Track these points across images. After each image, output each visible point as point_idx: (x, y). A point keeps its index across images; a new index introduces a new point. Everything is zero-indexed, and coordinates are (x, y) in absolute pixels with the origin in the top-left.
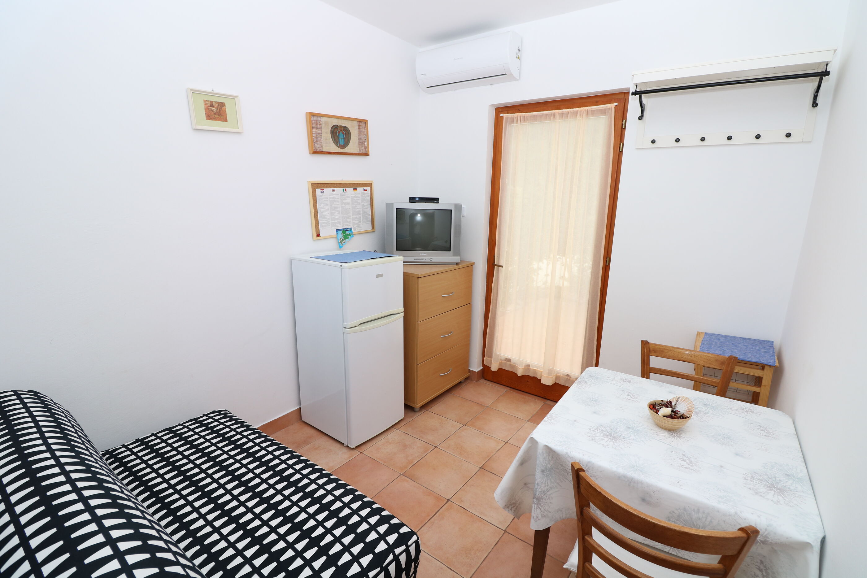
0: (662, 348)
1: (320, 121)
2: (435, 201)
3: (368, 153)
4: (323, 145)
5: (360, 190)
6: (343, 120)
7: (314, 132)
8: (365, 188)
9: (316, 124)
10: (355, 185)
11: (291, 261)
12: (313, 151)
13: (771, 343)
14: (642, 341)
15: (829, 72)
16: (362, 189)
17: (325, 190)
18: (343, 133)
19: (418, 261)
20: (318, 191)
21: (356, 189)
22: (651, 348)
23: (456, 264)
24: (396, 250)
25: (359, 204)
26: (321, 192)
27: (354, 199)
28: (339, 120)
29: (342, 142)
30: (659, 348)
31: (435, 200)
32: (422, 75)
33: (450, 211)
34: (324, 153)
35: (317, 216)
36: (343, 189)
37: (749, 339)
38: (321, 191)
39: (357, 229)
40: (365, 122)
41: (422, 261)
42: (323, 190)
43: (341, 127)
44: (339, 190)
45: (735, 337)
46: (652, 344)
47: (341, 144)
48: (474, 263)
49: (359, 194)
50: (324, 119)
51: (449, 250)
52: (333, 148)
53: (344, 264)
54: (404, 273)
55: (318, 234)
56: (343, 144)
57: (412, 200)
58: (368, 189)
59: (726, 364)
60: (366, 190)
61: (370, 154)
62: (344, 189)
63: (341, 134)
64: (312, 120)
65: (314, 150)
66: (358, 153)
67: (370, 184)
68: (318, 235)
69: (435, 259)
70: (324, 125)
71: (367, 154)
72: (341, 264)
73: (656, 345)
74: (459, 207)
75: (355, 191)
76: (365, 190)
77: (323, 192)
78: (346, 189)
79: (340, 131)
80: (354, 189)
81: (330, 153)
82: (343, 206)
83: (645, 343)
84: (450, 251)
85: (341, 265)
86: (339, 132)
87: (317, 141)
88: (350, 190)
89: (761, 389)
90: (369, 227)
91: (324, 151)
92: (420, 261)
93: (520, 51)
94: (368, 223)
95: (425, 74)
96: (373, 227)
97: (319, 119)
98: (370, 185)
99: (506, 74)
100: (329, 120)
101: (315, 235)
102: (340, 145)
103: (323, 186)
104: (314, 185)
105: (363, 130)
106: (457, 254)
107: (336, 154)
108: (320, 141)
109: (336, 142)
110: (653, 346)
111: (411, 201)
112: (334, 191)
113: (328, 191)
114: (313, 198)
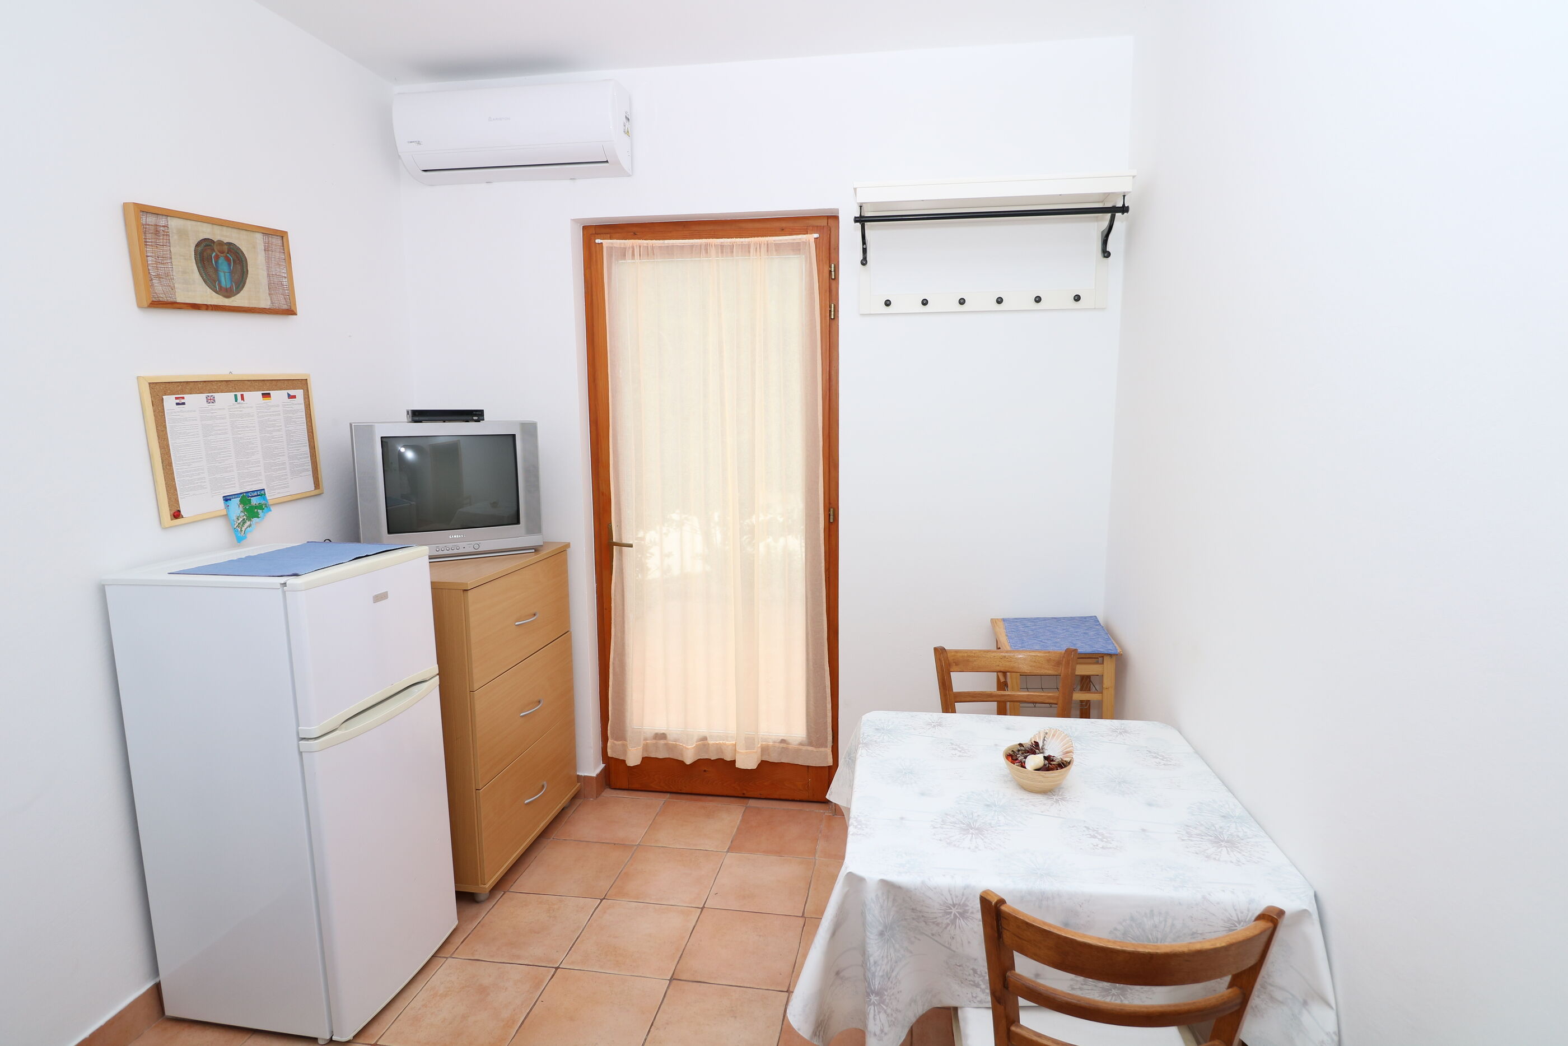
0: (966, 654)
1: (164, 226)
2: (475, 418)
3: (293, 308)
4: (176, 285)
5: (279, 396)
6: (225, 228)
7: (149, 254)
8: (292, 392)
9: (156, 234)
10: (266, 386)
11: (102, 590)
12: (150, 302)
13: (1095, 619)
14: (936, 649)
15: (1128, 207)
16: (284, 393)
17: (188, 398)
18: (227, 259)
19: (446, 552)
20: (169, 401)
21: (269, 394)
22: (951, 659)
23: (534, 551)
24: (389, 533)
25: (279, 430)
26: (178, 404)
27: (266, 418)
28: (215, 227)
29: (225, 280)
30: (962, 656)
31: (475, 415)
32: (411, 142)
33: (511, 438)
34: (178, 306)
35: (170, 464)
36: (236, 395)
37: (1064, 618)
38: (178, 401)
39: (277, 491)
40: (282, 235)
41: (456, 551)
42: (183, 398)
43: (221, 243)
44: (224, 399)
45: (1045, 619)
46: (951, 651)
47: (223, 284)
48: (568, 545)
49: (278, 406)
50: (174, 223)
51: (516, 522)
52: (204, 294)
53: (291, 581)
54: (432, 583)
55: (175, 510)
56: (228, 286)
57: (418, 416)
58: (299, 393)
59: (1064, 663)
60: (294, 397)
61: (299, 311)
62: (239, 394)
63: (222, 260)
64: (144, 223)
65: (155, 300)
66: (269, 309)
67: (304, 382)
68: (177, 515)
69: (486, 545)
70: (176, 237)
71: (291, 312)
72: (283, 580)
73: (957, 651)
74: (530, 429)
75: (267, 400)
76: (290, 397)
77: (184, 404)
78: (242, 396)
79: (219, 254)
80: (263, 394)
81: (196, 307)
82: (239, 436)
83: (940, 652)
84: (518, 522)
85: (283, 582)
86: (217, 257)
87: (158, 276)
88: (254, 397)
89: (1102, 696)
90: (307, 484)
91: (180, 299)
92: (451, 552)
93: (628, 119)
94: (303, 474)
95: (419, 143)
96: (317, 484)
97: (162, 222)
98: (302, 384)
99: (607, 162)
100: (189, 225)
101: (167, 513)
102: (220, 287)
103: (182, 388)
104: (157, 387)
105: (277, 254)
106: (535, 527)
107: (212, 310)
108: (167, 275)
109: (211, 279)
110: (953, 654)
111: (417, 419)
112: (211, 400)
113: (195, 400)
114: (155, 420)
